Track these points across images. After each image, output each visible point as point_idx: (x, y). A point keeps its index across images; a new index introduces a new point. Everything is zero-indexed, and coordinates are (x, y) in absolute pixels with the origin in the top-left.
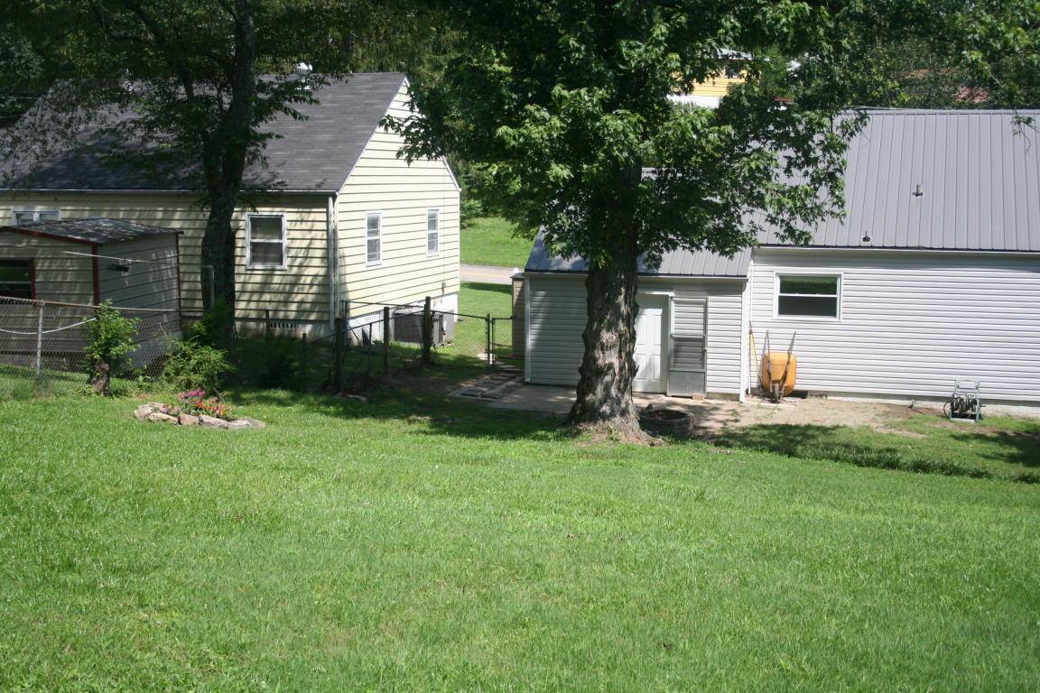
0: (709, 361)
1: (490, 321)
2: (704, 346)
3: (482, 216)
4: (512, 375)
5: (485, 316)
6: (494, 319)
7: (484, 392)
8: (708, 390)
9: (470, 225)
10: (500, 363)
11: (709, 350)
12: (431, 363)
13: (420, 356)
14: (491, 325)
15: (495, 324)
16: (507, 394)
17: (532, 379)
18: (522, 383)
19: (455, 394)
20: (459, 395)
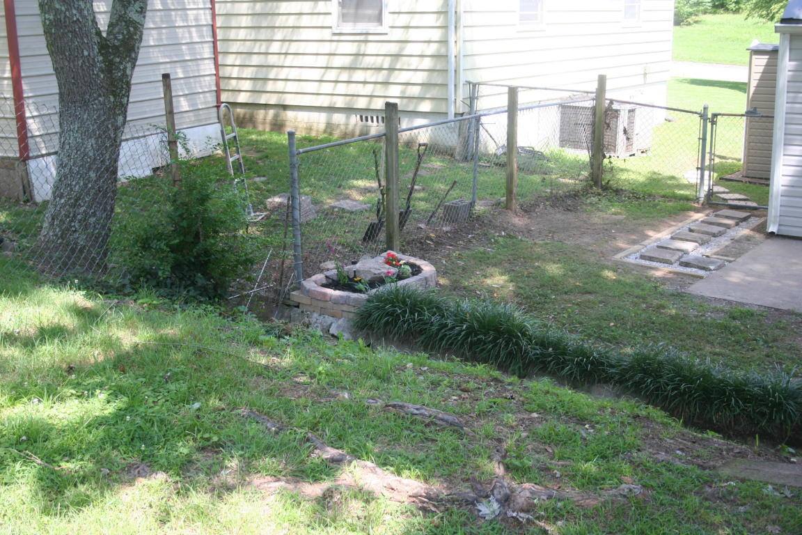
1: (709, 119)
3: (710, 13)
4: (743, 214)
5: (700, 109)
6: (715, 115)
7: (686, 252)
9: (696, 22)
10: (722, 189)
12: (602, 187)
13: (585, 174)
14: (709, 125)
15: (716, 124)
16: (732, 259)
17: (782, 228)
18: (763, 233)
19: (630, 255)
20: (636, 258)
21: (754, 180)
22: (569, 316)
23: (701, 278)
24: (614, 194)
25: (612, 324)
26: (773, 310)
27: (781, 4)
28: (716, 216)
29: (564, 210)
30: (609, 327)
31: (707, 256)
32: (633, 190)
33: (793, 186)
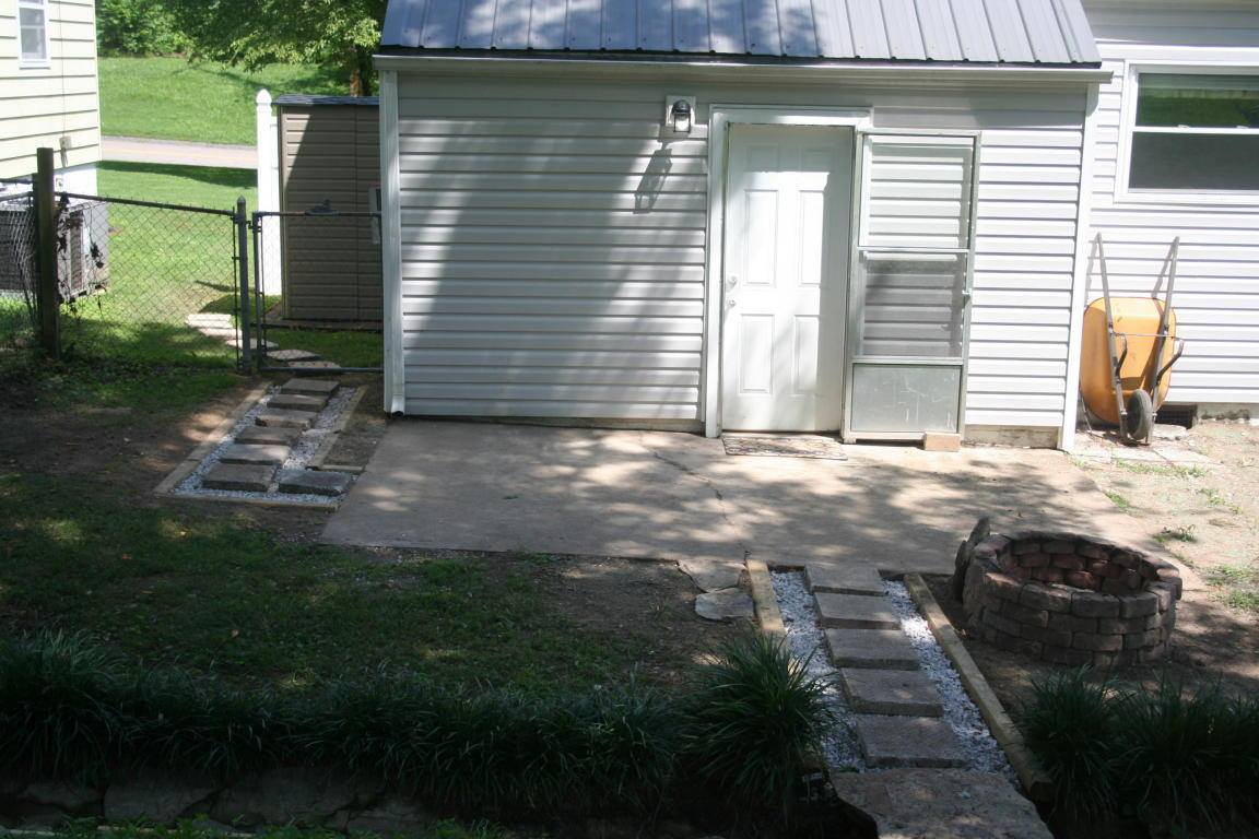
0: (975, 332)
1: (248, 222)
2: (959, 284)
4: (330, 385)
6: (258, 216)
7: (278, 465)
8: (970, 418)
11: (977, 297)
12: (62, 357)
13: (28, 332)
14: (249, 233)
15: (261, 231)
16: (360, 468)
17: (412, 403)
18: (379, 414)
19: (181, 481)
20: (196, 488)
21: (305, 324)
22: (145, 631)
23: (331, 511)
24: (88, 368)
25: (236, 633)
26: (483, 555)
27: (246, 39)
28: (284, 392)
29: (12, 407)
30: (233, 641)
31: (315, 468)
32: (119, 356)
33: (421, 331)
